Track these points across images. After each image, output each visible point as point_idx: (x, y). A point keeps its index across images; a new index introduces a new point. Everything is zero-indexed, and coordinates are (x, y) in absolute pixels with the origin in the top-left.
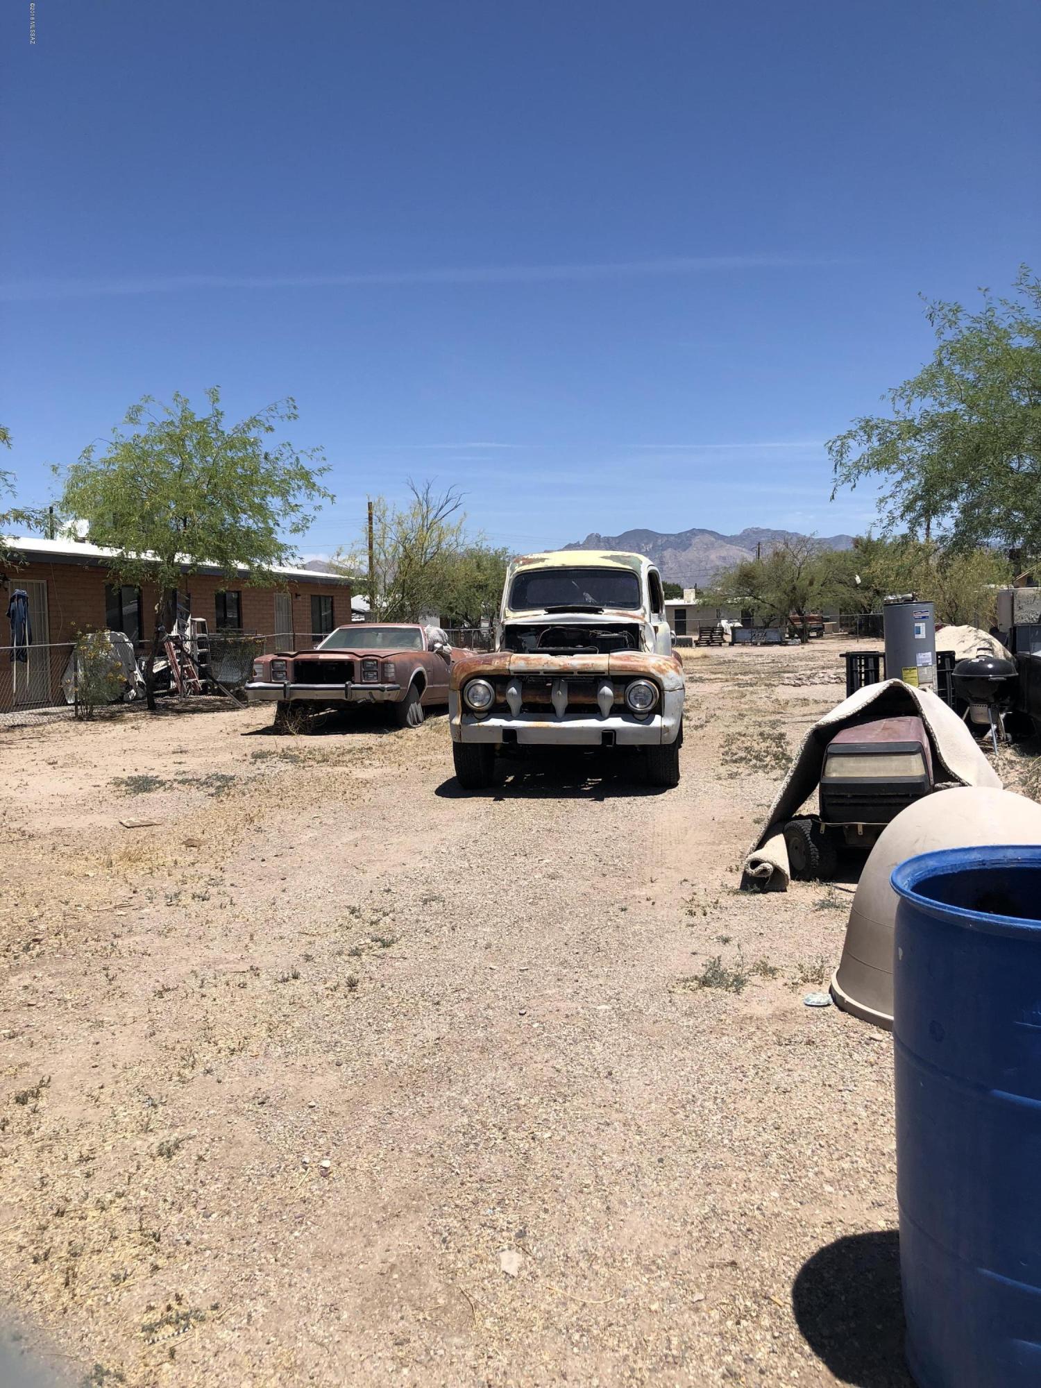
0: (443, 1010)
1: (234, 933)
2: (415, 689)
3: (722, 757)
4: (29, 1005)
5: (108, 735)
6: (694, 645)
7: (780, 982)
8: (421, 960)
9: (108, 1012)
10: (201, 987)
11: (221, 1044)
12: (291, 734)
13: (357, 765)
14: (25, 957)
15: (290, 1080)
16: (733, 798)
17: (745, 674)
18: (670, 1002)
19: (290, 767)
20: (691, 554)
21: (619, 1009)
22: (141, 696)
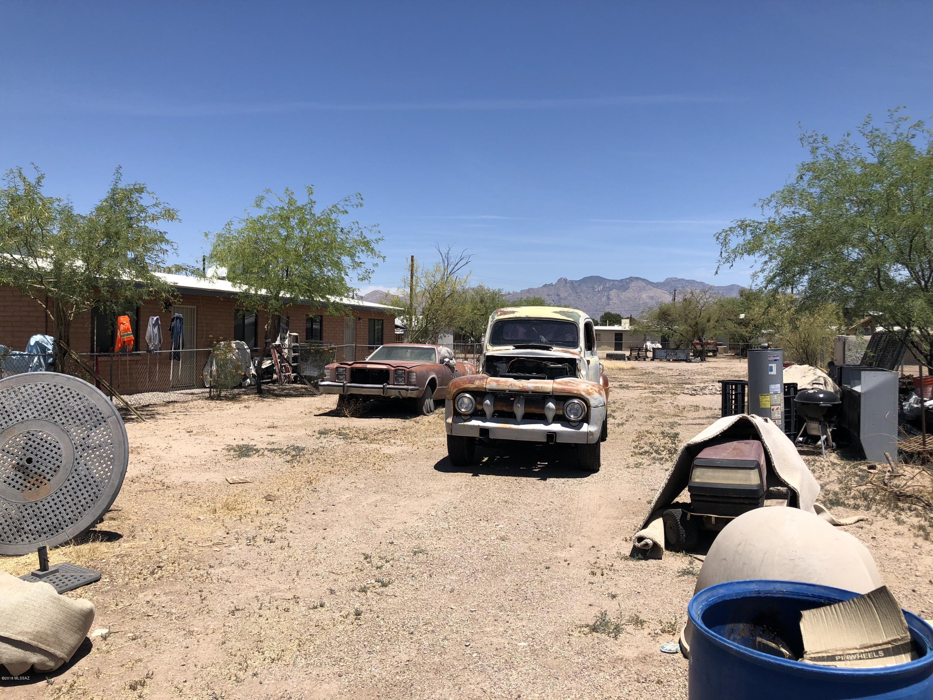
0: (415, 638)
1: (287, 569)
2: (430, 389)
3: (633, 450)
4: (148, 616)
5: (229, 412)
6: (626, 358)
7: (646, 631)
8: (406, 598)
9: (197, 625)
10: (260, 609)
11: (267, 655)
12: (346, 416)
13: (386, 443)
14: (151, 579)
15: (307, 685)
16: (635, 483)
17: (658, 384)
18: (568, 643)
19: (342, 442)
20: (628, 294)
21: (533, 646)
22: (253, 383)
